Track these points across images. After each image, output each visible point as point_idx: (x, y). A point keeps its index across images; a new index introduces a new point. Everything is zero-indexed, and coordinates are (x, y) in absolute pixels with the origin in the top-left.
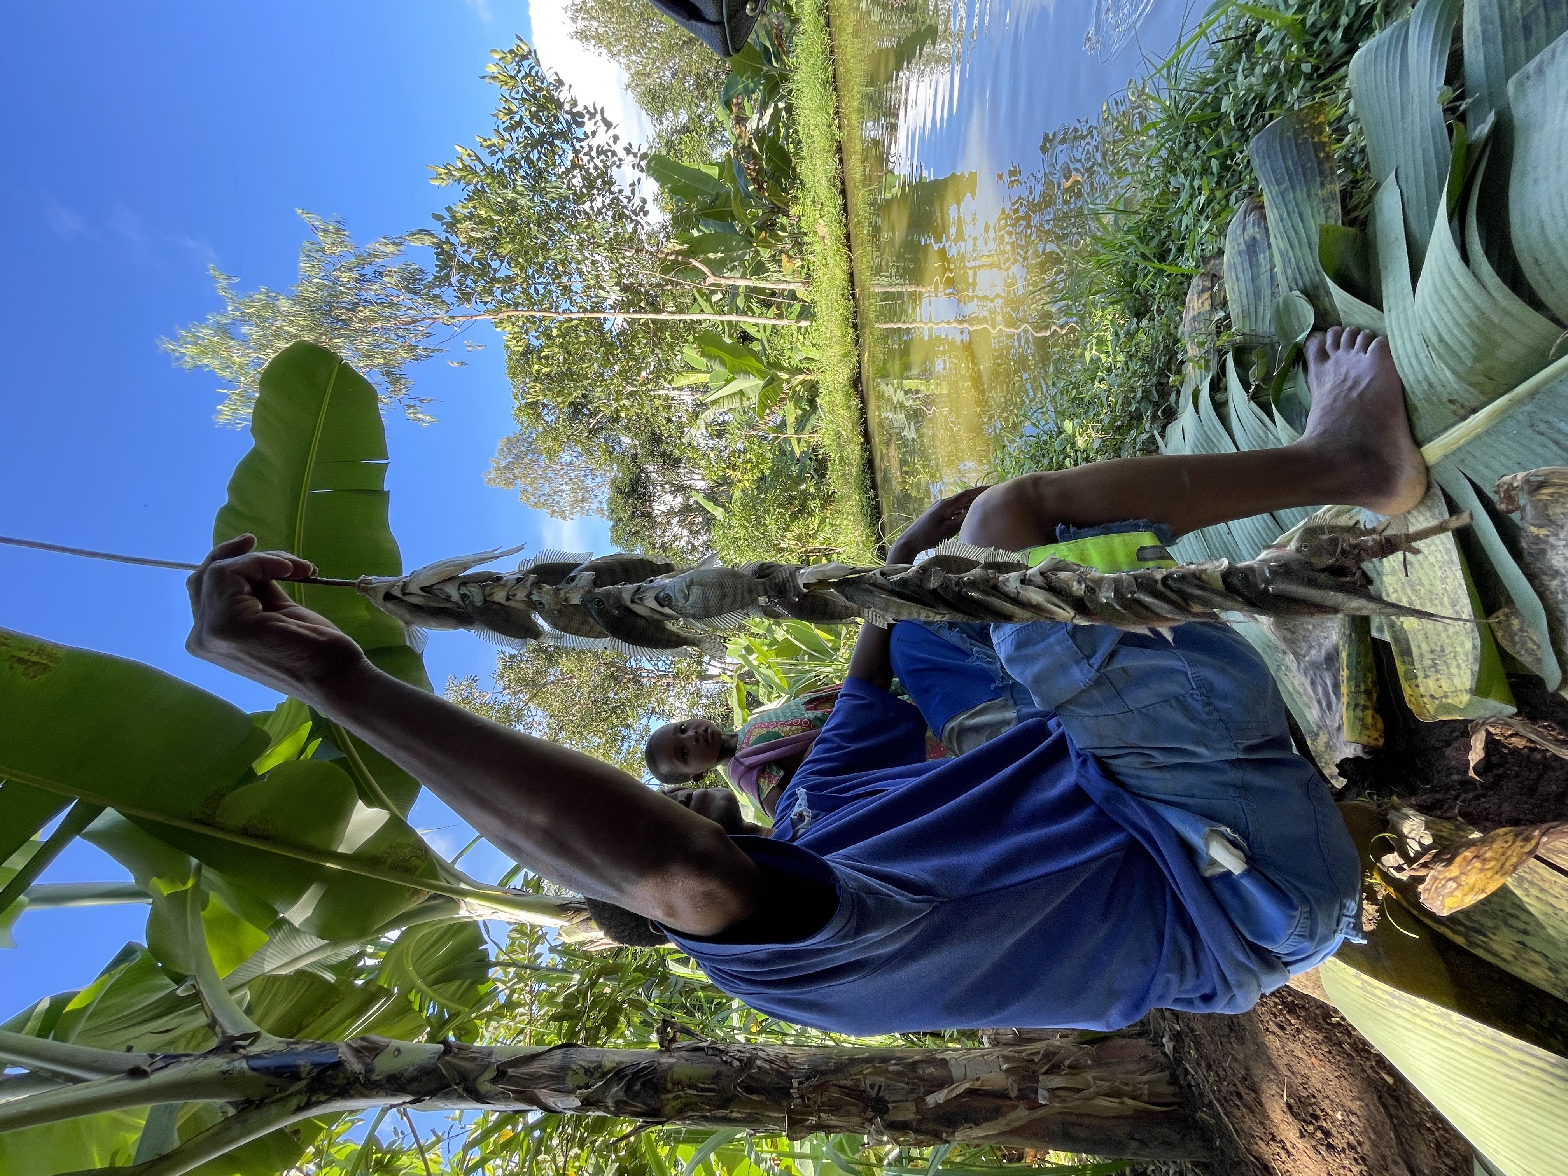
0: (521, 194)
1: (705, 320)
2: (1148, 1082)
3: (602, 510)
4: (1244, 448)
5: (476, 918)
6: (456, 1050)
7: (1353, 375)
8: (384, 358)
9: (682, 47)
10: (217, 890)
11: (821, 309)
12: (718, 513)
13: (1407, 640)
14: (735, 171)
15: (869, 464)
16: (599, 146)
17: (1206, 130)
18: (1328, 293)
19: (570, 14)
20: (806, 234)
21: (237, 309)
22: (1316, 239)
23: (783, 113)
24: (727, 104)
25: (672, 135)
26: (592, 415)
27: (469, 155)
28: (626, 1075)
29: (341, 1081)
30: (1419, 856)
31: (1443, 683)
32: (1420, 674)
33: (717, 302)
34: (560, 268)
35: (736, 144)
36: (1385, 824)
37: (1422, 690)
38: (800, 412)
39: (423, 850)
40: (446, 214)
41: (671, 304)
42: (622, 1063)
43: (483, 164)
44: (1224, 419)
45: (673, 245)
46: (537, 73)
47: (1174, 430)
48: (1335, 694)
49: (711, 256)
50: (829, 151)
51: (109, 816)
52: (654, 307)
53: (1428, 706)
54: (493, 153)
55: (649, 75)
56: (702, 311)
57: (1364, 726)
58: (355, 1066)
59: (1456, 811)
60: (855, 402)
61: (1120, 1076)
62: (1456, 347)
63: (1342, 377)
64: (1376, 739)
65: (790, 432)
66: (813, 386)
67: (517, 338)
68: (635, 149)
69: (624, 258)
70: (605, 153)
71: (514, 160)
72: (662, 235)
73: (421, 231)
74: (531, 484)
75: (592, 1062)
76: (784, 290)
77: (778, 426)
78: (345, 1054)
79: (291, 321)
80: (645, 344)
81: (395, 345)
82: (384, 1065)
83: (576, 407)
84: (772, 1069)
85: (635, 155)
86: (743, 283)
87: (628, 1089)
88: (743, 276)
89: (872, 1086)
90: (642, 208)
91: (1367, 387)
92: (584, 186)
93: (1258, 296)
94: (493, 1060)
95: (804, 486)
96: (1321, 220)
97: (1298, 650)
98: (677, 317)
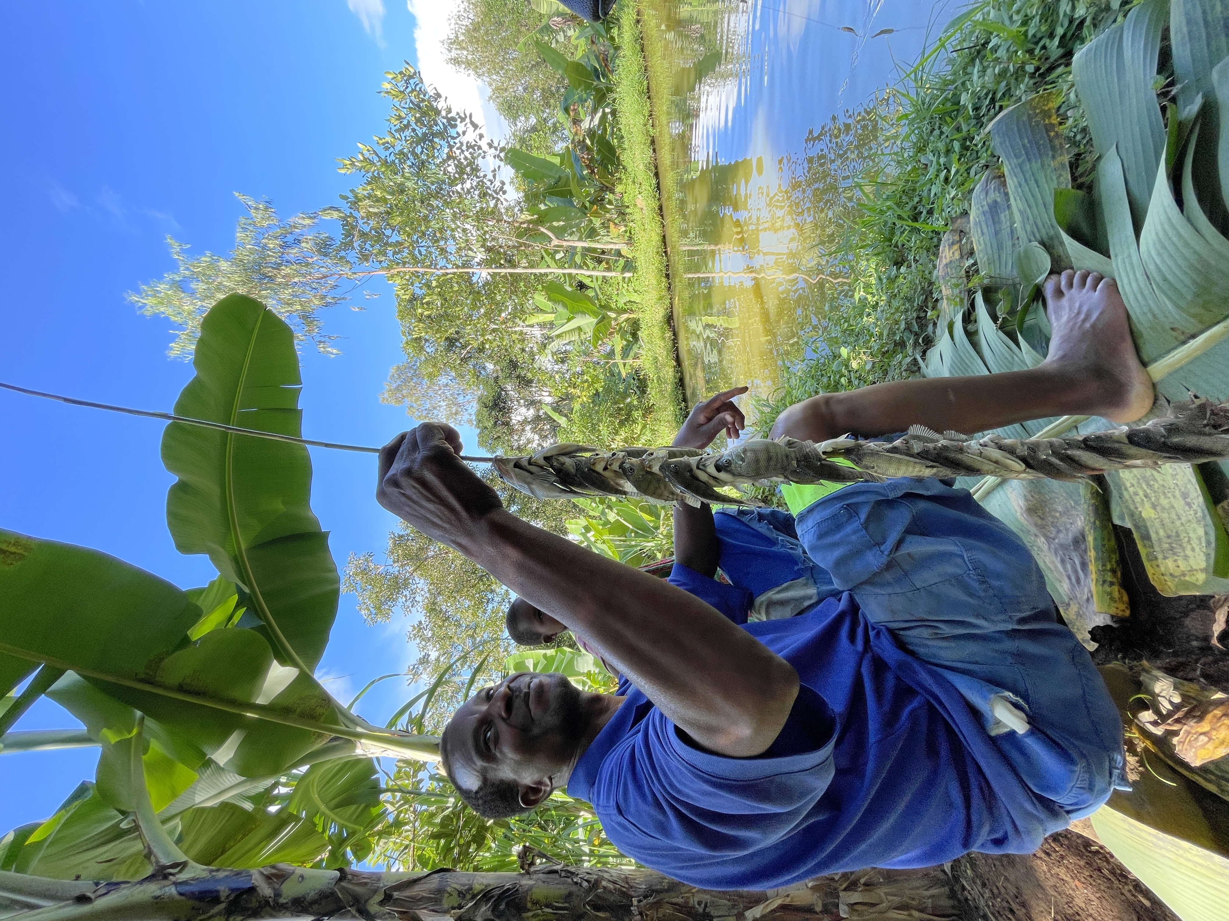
0: (408, 179)
1: (551, 273)
2: (932, 896)
3: (471, 420)
4: (995, 370)
5: (370, 756)
6: (350, 877)
7: (1085, 309)
8: (301, 305)
9: (531, 69)
10: (157, 737)
11: (641, 263)
12: (562, 421)
13: (1146, 527)
14: (573, 160)
15: (681, 382)
16: (468, 143)
17: (948, 119)
18: (1062, 243)
19: (446, 46)
20: (628, 207)
21: (187, 269)
22: (1050, 200)
23: (609, 116)
24: (566, 110)
25: (524, 134)
26: (464, 347)
27: (368, 150)
28: (493, 896)
29: (254, 904)
30: (1170, 714)
31: (1180, 563)
32: (1160, 556)
33: (559, 260)
34: (438, 235)
35: (573, 140)
36: (1139, 686)
37: (1163, 569)
38: (625, 343)
39: (326, 700)
40: (350, 195)
41: (524, 261)
42: (489, 885)
43: (379, 157)
44: (975, 345)
45: (526, 216)
46: (420, 88)
47: (933, 354)
48: (1082, 570)
49: (555, 224)
50: (645, 144)
51: (70, 677)
52: (511, 263)
53: (1169, 583)
54: (387, 149)
55: (506, 90)
56: (548, 266)
57: (1112, 599)
58: (266, 890)
59: (1198, 672)
60: (669, 335)
61: (908, 892)
62: (1179, 286)
63: (1076, 311)
64: (1123, 611)
65: (618, 359)
66: (635, 323)
67: (404, 288)
68: (496, 144)
69: (487, 227)
70: (472, 147)
71: (403, 153)
72: (517, 209)
73: (331, 208)
74: (416, 402)
75: (464, 885)
76: (612, 249)
77: (608, 354)
78: (257, 880)
79: (229, 277)
80: (505, 292)
81: (310, 294)
82: (290, 890)
83: (451, 341)
84: (615, 889)
85: (496, 149)
86: (580, 245)
87: (495, 908)
88: (580, 239)
89: (699, 903)
90: (502, 188)
91: (1098, 319)
92: (457, 172)
93: (1000, 247)
94: (381, 885)
95: (629, 400)
96: (1054, 185)
97: (1049, 534)
98: (530, 271)
